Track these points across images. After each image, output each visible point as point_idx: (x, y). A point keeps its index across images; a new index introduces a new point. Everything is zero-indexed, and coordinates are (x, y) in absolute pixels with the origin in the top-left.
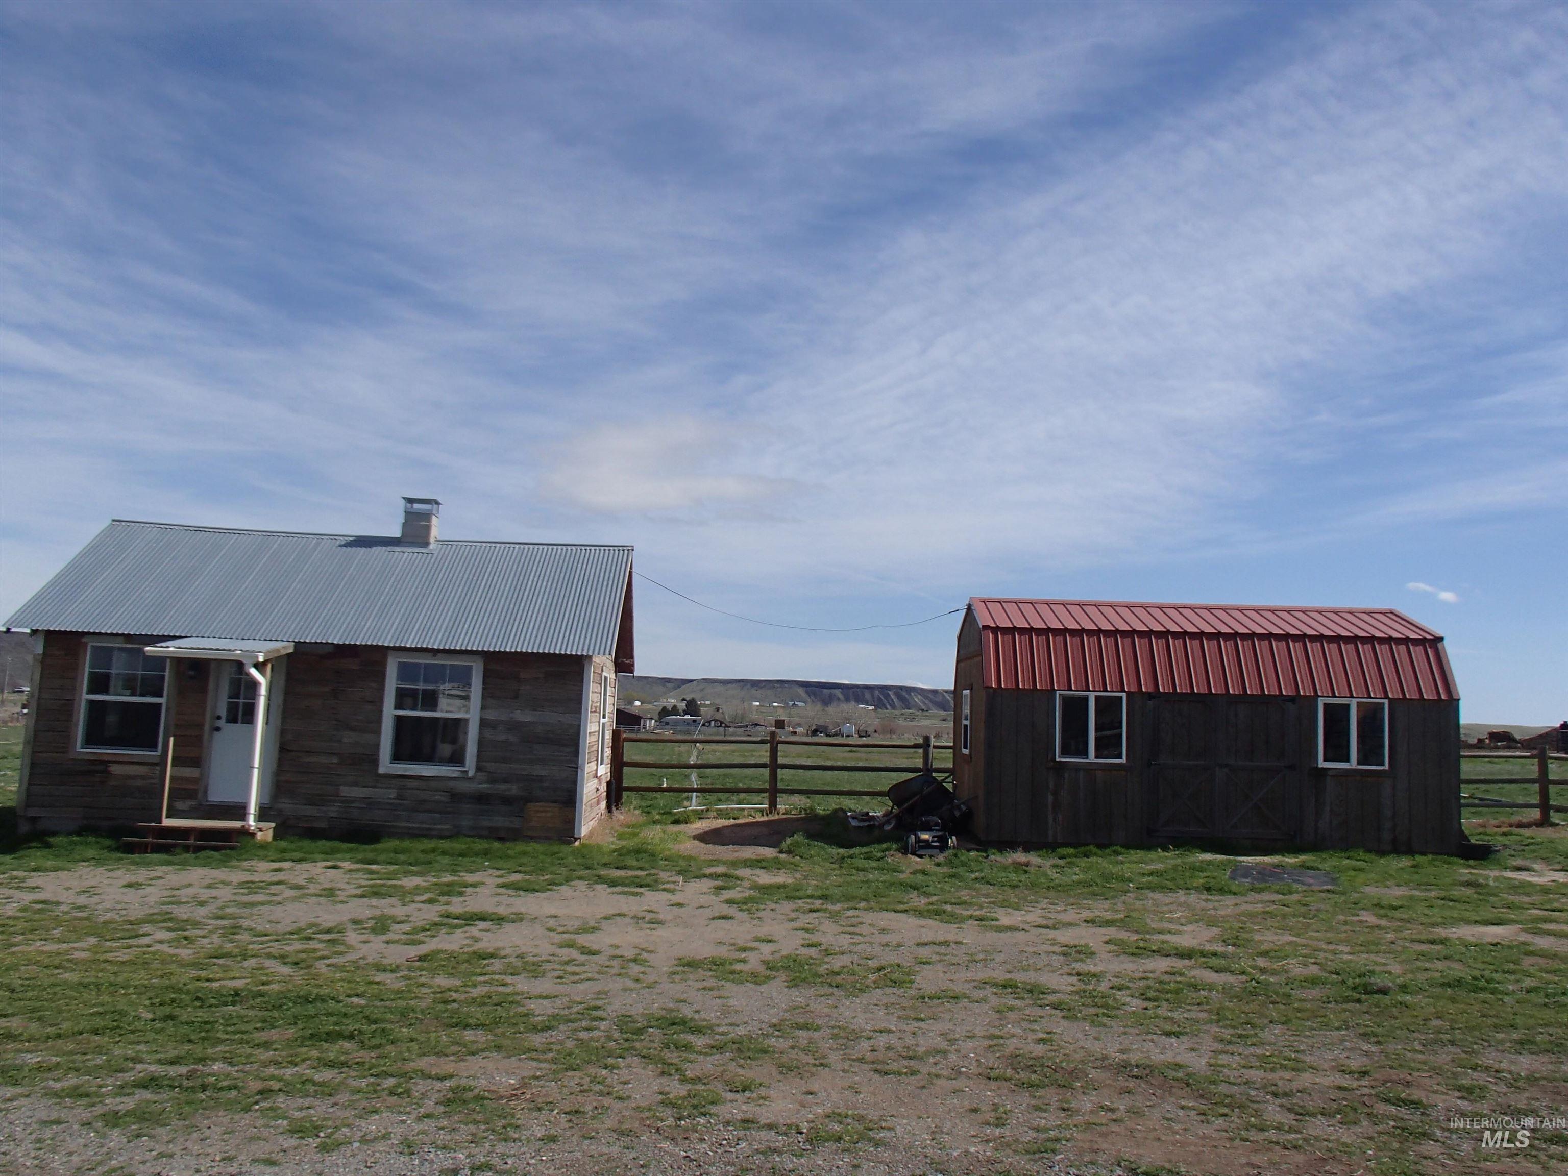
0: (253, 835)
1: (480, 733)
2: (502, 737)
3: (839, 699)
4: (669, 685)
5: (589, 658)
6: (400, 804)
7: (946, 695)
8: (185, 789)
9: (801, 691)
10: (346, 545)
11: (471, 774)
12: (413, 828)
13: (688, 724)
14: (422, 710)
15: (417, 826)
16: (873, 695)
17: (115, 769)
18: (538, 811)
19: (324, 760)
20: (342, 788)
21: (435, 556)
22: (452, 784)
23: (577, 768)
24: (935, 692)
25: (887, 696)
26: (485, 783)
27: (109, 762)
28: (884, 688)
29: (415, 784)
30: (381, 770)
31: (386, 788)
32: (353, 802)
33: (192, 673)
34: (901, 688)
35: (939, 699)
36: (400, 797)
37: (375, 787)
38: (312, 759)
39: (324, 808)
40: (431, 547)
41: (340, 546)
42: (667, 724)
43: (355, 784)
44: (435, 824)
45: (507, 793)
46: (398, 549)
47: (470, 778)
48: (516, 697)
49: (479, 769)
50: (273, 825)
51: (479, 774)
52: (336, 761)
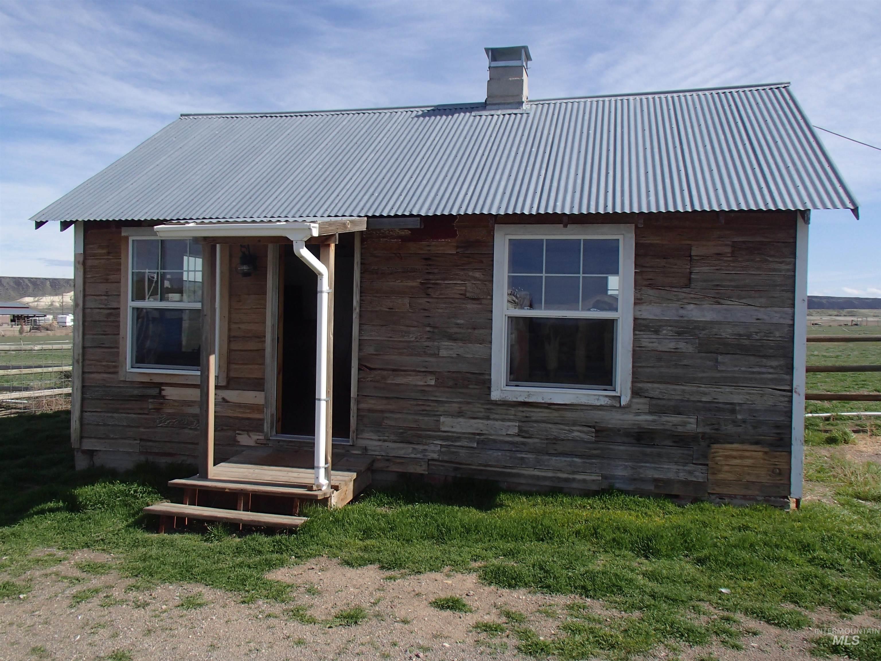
0: (325, 501)
1: (636, 340)
2: (671, 345)
5: (805, 214)
6: (523, 444)
8: (248, 419)
10: (424, 115)
11: (624, 401)
12: (545, 478)
14: (546, 308)
15: (550, 474)
17: (170, 393)
18: (727, 457)
19: (418, 381)
20: (442, 419)
21: (531, 116)
22: (598, 415)
23: (791, 391)
26: (645, 413)
27: (162, 384)
29: (544, 414)
30: (495, 395)
31: (503, 420)
32: (458, 439)
33: (245, 268)
36: (521, 433)
37: (488, 418)
38: (400, 380)
39: (420, 447)
40: (524, 106)
41: (418, 116)
43: (460, 414)
44: (574, 473)
45: (680, 429)
46: (484, 113)
47: (624, 407)
48: (688, 283)
49: (636, 393)
50: (354, 475)
51: (635, 400)
52: (433, 383)
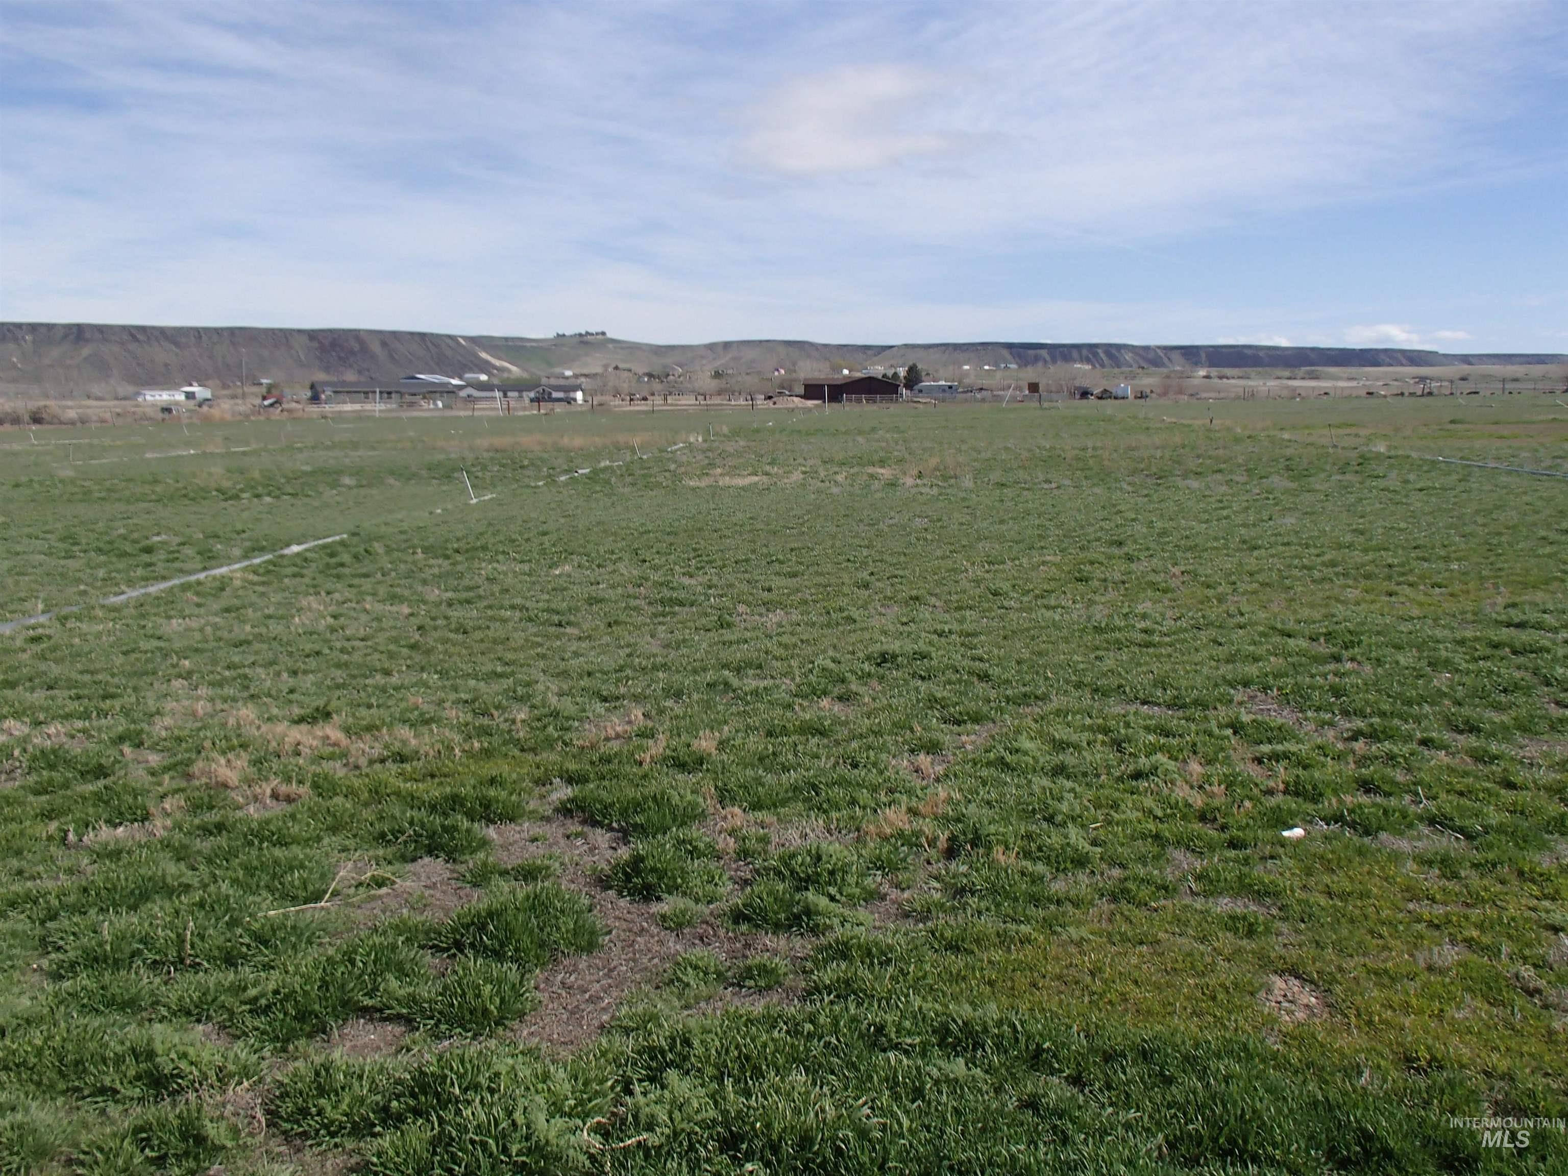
3: (1045, 361)
4: (870, 352)
7: (1159, 351)
9: (1005, 353)
13: (944, 391)
16: (1080, 354)
24: (1146, 348)
25: (1096, 355)
28: (1092, 347)
34: (1110, 345)
35: (1151, 355)
42: (920, 391)
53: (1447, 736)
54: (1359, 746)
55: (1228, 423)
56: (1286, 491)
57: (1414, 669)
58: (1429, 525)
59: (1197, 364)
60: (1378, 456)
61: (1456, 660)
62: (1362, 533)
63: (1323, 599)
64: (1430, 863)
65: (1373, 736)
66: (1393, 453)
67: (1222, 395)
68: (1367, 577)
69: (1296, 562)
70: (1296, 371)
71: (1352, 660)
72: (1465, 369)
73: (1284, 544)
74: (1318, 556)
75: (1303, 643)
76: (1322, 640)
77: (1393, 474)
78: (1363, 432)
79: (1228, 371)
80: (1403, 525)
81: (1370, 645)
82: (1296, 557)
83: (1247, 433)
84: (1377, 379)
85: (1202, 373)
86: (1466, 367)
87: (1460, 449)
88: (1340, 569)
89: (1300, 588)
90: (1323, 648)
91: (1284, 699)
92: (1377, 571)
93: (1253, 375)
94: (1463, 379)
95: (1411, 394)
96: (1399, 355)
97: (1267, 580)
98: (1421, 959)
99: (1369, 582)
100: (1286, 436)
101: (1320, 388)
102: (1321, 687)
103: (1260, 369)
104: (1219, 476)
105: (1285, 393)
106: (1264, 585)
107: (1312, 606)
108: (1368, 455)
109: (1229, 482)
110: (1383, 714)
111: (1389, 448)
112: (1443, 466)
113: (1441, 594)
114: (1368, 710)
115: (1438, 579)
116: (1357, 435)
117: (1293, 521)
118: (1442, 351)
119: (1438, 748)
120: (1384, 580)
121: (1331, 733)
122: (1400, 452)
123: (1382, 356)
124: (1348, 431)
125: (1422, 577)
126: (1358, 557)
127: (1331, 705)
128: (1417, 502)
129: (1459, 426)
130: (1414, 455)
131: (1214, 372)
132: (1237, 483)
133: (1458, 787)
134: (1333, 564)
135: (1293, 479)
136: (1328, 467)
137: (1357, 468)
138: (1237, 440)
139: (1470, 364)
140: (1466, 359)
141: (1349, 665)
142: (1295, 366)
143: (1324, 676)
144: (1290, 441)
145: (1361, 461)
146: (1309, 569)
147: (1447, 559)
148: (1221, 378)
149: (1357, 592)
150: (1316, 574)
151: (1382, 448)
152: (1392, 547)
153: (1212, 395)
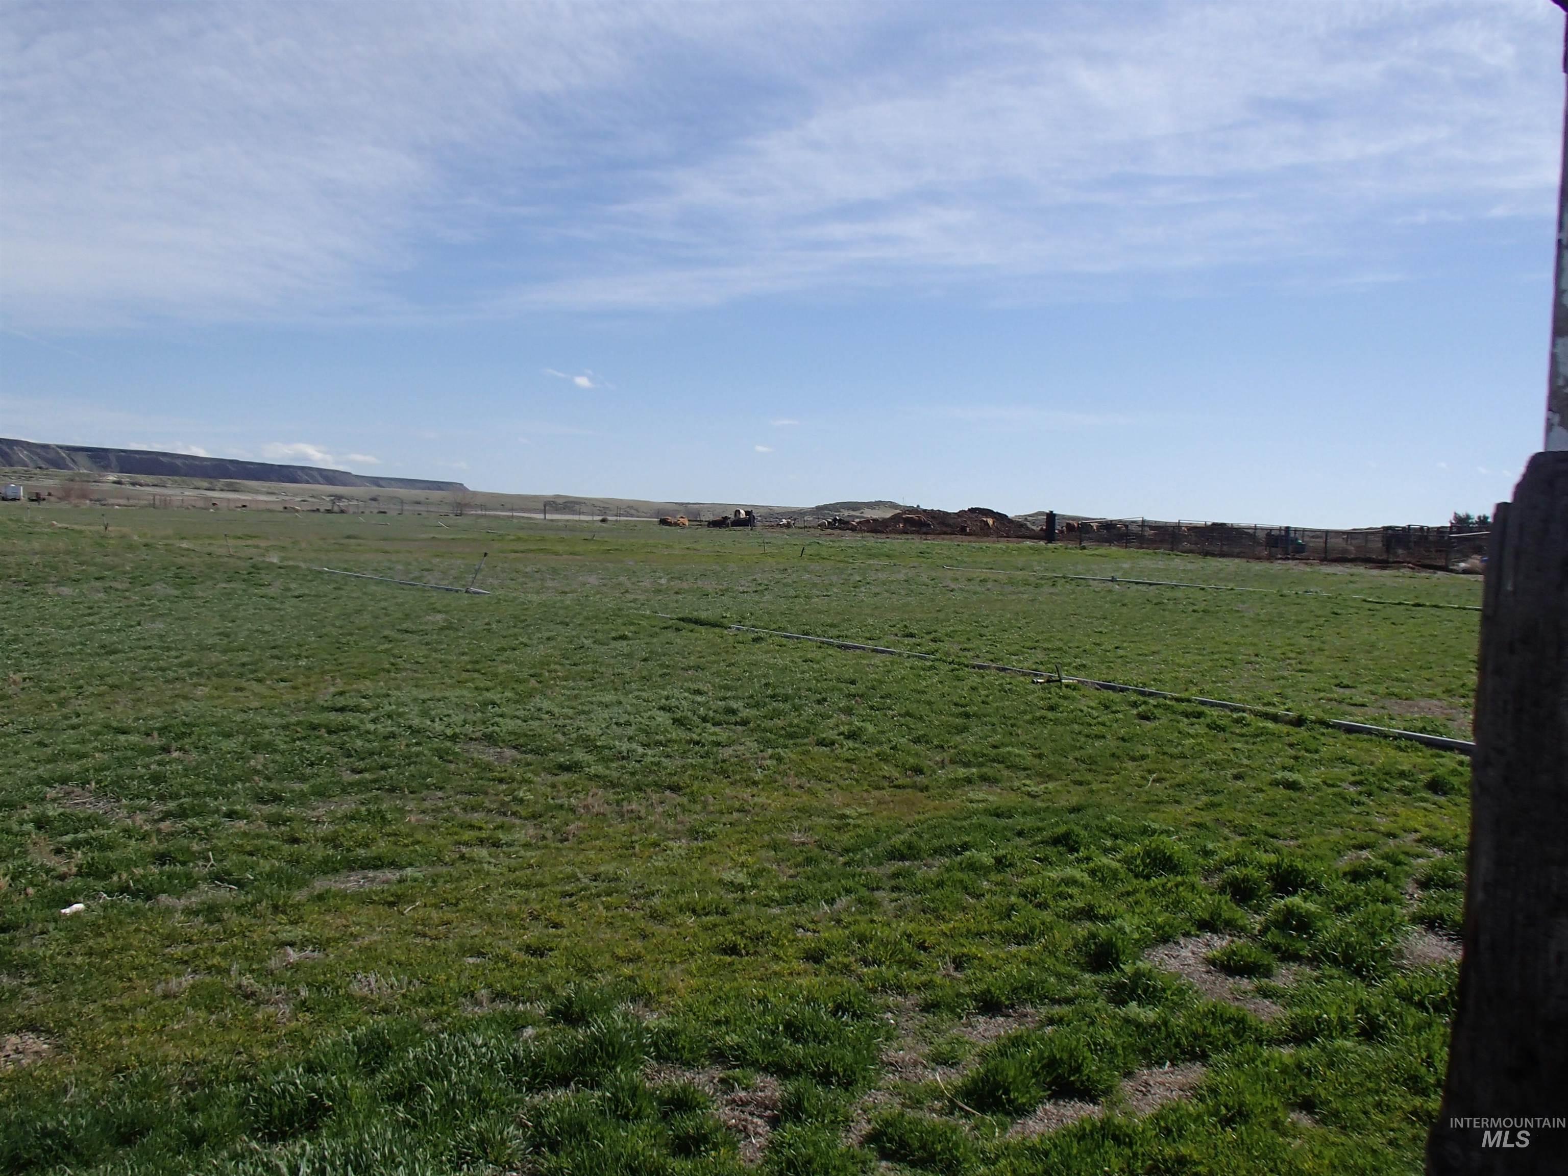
53: (251, 807)
54: (165, 826)
55: (126, 530)
56: (167, 598)
57: (236, 752)
58: (293, 627)
59: (107, 468)
60: (270, 566)
61: (277, 742)
62: (228, 636)
63: (171, 697)
64: (196, 913)
65: (182, 814)
66: (285, 563)
67: (132, 502)
68: (219, 675)
69: (152, 665)
70: (214, 482)
71: (180, 749)
72: (375, 490)
73: (145, 648)
74: (176, 657)
75: (134, 738)
76: (155, 734)
77: (278, 583)
78: (263, 544)
79: (141, 478)
80: (267, 628)
81: (200, 735)
82: (154, 659)
83: (144, 541)
84: (295, 495)
85: (112, 478)
86: (375, 488)
87: (346, 561)
88: (194, 669)
89: (149, 689)
90: (156, 741)
91: (102, 792)
92: (230, 669)
93: (169, 484)
94: (374, 499)
95: (328, 511)
96: (315, 473)
97: (117, 683)
98: (159, 990)
99: (220, 681)
100: (185, 545)
101: (239, 500)
102: (141, 777)
103: (176, 478)
104: (98, 584)
105: (200, 504)
106: (113, 687)
107: (158, 704)
108: (260, 565)
109: (106, 590)
110: (196, 795)
111: (283, 559)
112: (326, 577)
113: (285, 687)
114: (183, 793)
115: (284, 675)
116: (257, 547)
117: (162, 626)
118: (354, 473)
119: (240, 818)
120: (236, 677)
121: (140, 818)
122: (291, 563)
123: (300, 473)
124: (249, 542)
125: (270, 673)
126: (215, 657)
127: (148, 791)
128: (290, 607)
129: (352, 541)
130: (303, 565)
131: (125, 477)
132: (117, 590)
133: (249, 848)
134: (189, 664)
135: (178, 586)
136: (217, 576)
137: (246, 577)
138: (131, 547)
139: (379, 486)
140: (376, 481)
141: (175, 754)
142: (215, 478)
143: (147, 766)
144: (188, 550)
145: (252, 570)
146: (163, 670)
147: (298, 657)
148: (133, 484)
149: (207, 689)
150: (171, 674)
151: (274, 559)
152: (251, 648)
153: (122, 502)
